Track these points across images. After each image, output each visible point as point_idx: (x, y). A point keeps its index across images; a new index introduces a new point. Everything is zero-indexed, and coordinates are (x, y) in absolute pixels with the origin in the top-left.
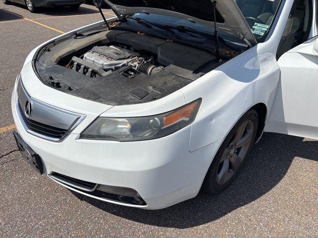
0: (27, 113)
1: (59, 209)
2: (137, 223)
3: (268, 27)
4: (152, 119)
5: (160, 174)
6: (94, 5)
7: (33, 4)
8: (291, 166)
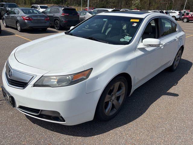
0: (9, 76)
1: (22, 128)
2: (62, 135)
3: (131, 38)
4: (68, 77)
5: (71, 104)
6: (55, 28)
7: (21, 28)
8: (149, 109)
